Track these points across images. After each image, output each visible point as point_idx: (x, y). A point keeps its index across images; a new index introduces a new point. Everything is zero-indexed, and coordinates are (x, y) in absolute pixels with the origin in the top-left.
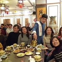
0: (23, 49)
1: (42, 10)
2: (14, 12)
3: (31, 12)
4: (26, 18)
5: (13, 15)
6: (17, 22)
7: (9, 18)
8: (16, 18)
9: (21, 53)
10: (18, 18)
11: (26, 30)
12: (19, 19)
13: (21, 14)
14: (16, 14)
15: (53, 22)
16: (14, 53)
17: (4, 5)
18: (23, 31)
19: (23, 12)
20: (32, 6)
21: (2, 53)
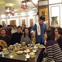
0: (23, 48)
1: (44, 11)
2: (20, 13)
3: (35, 12)
4: (31, 18)
5: (18, 16)
6: (23, 23)
7: (15, 20)
8: (22, 19)
9: (21, 51)
10: (23, 18)
11: (28, 31)
12: (24, 20)
13: (26, 15)
14: (21, 16)
15: (55, 22)
16: (15, 51)
17: (9, 8)
18: (25, 32)
19: (28, 13)
20: (36, 7)
21: (5, 51)
